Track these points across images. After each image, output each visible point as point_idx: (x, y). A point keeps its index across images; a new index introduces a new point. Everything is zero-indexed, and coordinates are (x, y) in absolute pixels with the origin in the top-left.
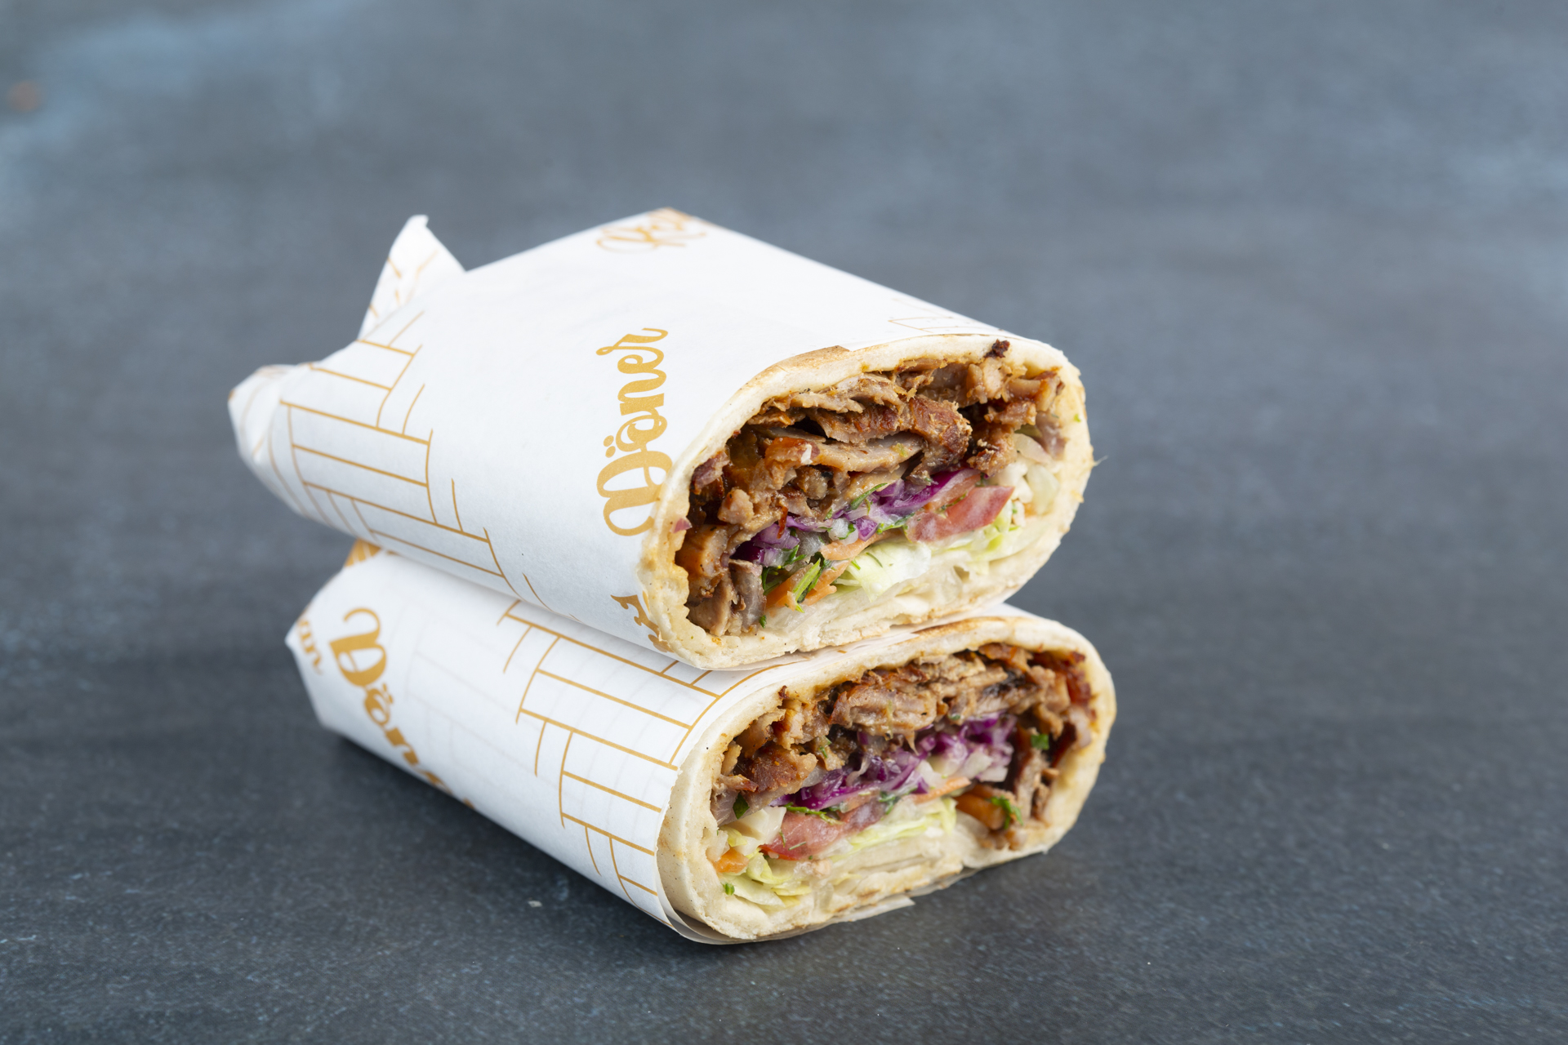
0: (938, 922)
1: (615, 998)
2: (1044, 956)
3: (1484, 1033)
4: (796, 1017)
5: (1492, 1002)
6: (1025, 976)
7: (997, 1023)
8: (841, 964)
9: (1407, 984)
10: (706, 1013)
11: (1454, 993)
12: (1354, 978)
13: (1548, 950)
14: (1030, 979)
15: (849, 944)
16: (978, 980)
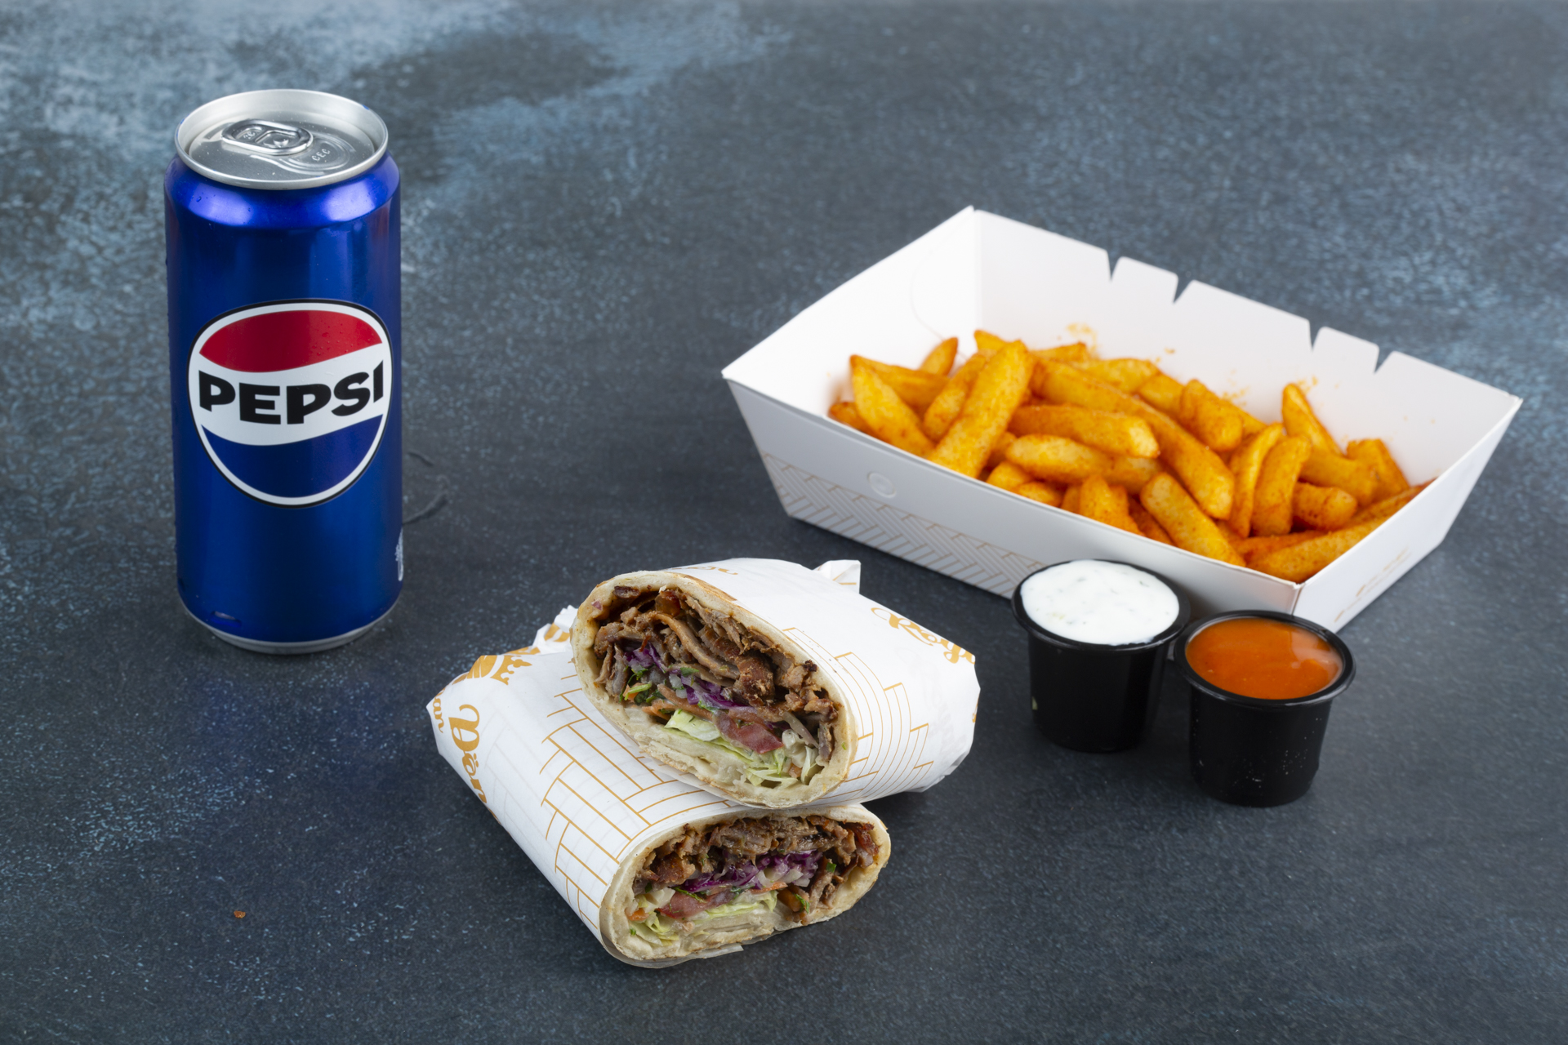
0: (1034, 924)
1: (855, 978)
2: (1093, 954)
3: (1335, 1025)
4: (955, 996)
5: (1341, 1001)
6: (1082, 969)
7: (1067, 1005)
8: (980, 956)
9: (1295, 985)
10: (906, 991)
11: (1320, 993)
12: (1266, 978)
13: (1376, 963)
14: (1085, 972)
15: (984, 939)
16: (1056, 971)
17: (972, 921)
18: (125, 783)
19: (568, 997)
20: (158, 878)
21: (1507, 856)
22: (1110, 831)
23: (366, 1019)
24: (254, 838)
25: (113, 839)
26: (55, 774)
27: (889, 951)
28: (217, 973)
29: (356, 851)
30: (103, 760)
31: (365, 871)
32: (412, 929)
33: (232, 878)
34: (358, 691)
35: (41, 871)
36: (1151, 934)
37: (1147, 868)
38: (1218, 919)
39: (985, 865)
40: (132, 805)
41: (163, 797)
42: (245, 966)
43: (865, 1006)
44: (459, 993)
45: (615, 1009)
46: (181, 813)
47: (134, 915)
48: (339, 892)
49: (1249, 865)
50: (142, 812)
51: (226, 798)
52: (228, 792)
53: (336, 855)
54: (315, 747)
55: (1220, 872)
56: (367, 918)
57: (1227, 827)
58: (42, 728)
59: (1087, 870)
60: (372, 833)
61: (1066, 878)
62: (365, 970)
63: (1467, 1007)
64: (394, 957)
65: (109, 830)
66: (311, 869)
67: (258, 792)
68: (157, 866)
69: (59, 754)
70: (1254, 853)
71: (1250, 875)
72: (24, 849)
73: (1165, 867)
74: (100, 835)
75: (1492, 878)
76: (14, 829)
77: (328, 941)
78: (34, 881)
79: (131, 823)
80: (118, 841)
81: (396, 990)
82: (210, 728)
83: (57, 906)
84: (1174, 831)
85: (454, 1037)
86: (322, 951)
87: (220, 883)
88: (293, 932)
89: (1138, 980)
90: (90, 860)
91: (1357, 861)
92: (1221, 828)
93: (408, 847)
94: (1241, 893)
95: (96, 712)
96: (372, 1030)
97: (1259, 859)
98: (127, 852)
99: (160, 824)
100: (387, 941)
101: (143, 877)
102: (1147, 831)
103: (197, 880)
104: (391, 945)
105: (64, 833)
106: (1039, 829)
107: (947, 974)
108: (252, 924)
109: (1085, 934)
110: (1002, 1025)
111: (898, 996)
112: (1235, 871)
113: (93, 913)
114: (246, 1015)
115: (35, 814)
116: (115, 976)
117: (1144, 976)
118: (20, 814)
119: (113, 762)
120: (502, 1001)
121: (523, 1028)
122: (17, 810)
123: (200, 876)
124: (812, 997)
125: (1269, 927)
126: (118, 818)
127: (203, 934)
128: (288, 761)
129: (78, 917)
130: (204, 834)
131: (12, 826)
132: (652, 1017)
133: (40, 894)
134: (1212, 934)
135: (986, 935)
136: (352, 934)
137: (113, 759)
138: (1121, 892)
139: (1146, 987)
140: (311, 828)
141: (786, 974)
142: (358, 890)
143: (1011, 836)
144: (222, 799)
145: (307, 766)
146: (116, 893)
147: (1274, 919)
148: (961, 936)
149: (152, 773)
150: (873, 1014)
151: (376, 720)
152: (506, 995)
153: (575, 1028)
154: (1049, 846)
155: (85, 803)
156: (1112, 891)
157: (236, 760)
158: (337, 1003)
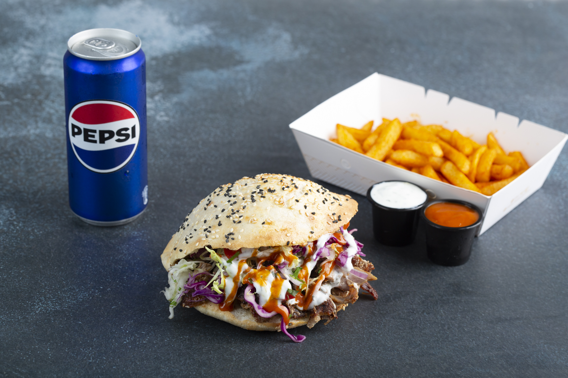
17: (349, 342)
18: (49, 291)
19: (201, 362)
20: (58, 322)
21: (545, 324)
22: (402, 313)
23: (127, 369)
24: (94, 310)
25: (43, 309)
26: (25, 287)
27: (318, 350)
28: (76, 353)
29: (129, 315)
30: (42, 283)
31: (132, 321)
32: (147, 340)
33: (84, 322)
34: (135, 261)
35: (16, 319)
36: (414, 347)
37: (414, 326)
38: (438, 343)
39: (356, 324)
40: (51, 298)
41: (62, 296)
42: (86, 350)
43: (308, 367)
44: (162, 360)
45: (217, 366)
46: (68, 301)
47: (48, 333)
48: (122, 328)
49: (451, 326)
50: (54, 300)
51: (85, 296)
52: (86, 294)
53: (122, 316)
54: (118, 280)
55: (440, 328)
56: (131, 336)
57: (444, 313)
58: (21, 272)
59: (392, 326)
60: (136, 309)
61: (384, 329)
62: (129, 352)
63: (527, 373)
64: (140, 348)
65: (42, 306)
66: (113, 320)
67: (96, 294)
68: (58, 318)
69: (27, 281)
70: (453, 322)
71: (451, 329)
72: (11, 312)
73: (421, 326)
74: (39, 307)
75: (539, 331)
76: (9, 305)
77: (116, 343)
78: (14, 322)
79: (50, 304)
80: (45, 310)
81: (139, 359)
82: (81, 273)
83: (21, 330)
84: (425, 314)
85: (158, 375)
86: (114, 346)
87: (80, 324)
88: (104, 340)
89: (408, 361)
90: (34, 316)
91: (491, 325)
92: (442, 313)
93: (148, 314)
94: (447, 335)
95: (41, 267)
96: (129, 373)
97: (455, 324)
98: (48, 313)
99: (61, 304)
100: (138, 343)
101: (53, 321)
102: (415, 314)
103: (72, 323)
104: (139, 344)
105: (26, 307)
106: (376, 312)
107: (338, 358)
108: (90, 337)
109: (390, 347)
110: (357, 375)
111: (320, 364)
112: (446, 328)
113: (34, 333)
114: (84, 367)
115: (16, 300)
116: (39, 353)
117: (410, 360)
118: (11, 300)
119: (46, 284)
120: (177, 363)
121: (184, 372)
122: (10, 299)
123: (73, 322)
124: (289, 363)
125: (457, 346)
126: (46, 302)
127: (72, 340)
128: (108, 284)
129: (28, 334)
130: (76, 308)
131: (8, 304)
132: (230, 369)
133: (15, 326)
134: (436, 348)
135: (354, 346)
136: (125, 341)
137: (46, 283)
138: (404, 334)
139: (410, 364)
140: (114, 307)
141: (280, 356)
142: (129, 327)
143: (366, 314)
144: (83, 297)
145: (115, 286)
146: (43, 327)
147: (459, 344)
148: (345, 346)
149: (59, 287)
150: (310, 370)
151: (141, 271)
152: (178, 361)
153: (202, 372)
154: (379, 318)
155: (35, 297)
156: (401, 333)
157: (89, 284)
158: (118, 363)
